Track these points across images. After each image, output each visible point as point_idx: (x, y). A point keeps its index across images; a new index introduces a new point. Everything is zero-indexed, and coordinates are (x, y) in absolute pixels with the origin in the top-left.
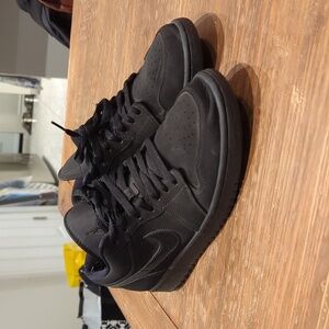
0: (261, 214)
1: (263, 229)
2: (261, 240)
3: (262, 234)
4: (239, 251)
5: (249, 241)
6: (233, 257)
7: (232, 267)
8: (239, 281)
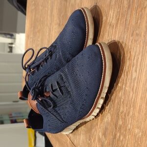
0: (139, 97)
1: (141, 106)
2: (139, 113)
3: (140, 109)
4: (125, 119)
5: (131, 113)
6: (120, 122)
7: (120, 129)
8: (125, 136)
